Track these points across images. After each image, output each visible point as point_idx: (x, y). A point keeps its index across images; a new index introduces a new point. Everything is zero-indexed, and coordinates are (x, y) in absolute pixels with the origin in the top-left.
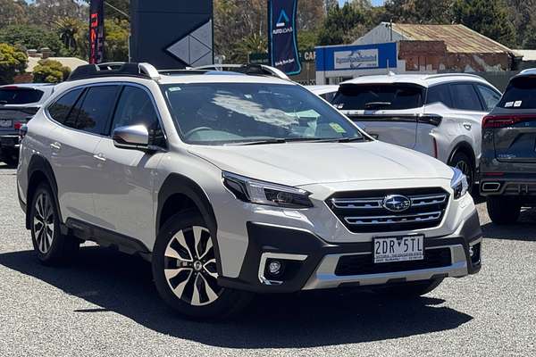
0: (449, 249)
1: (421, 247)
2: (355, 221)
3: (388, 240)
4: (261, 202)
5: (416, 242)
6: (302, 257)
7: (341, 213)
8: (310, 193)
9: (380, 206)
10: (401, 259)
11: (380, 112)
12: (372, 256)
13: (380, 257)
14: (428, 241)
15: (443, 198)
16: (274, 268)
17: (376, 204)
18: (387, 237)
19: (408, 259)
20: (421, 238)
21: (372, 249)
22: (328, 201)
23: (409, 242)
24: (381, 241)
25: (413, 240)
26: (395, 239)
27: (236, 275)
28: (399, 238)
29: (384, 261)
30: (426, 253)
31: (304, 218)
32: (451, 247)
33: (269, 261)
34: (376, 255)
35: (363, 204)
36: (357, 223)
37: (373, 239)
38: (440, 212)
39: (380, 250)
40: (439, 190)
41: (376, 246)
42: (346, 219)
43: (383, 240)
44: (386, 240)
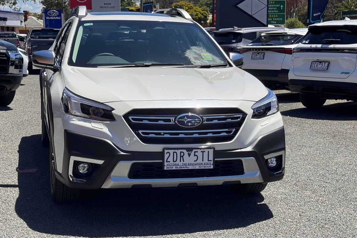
0: (241, 161)
1: (211, 158)
2: (148, 134)
3: (178, 152)
4: (78, 114)
5: (206, 154)
6: (100, 162)
7: (135, 127)
8: (113, 109)
9: (172, 123)
10: (191, 167)
12: (162, 164)
13: (169, 164)
14: (217, 153)
15: (239, 117)
17: (170, 121)
18: (178, 149)
19: (197, 167)
20: (211, 151)
21: (163, 159)
22: (126, 116)
23: (199, 154)
24: (171, 152)
25: (203, 152)
26: (185, 151)
28: (189, 150)
29: (174, 168)
30: (216, 163)
31: (105, 130)
32: (243, 159)
33: (76, 163)
34: (166, 164)
35: (157, 120)
36: (151, 135)
37: (164, 149)
38: (234, 130)
39: (171, 159)
40: (237, 111)
41: (166, 156)
42: (140, 132)
43: (174, 151)
44: (176, 151)
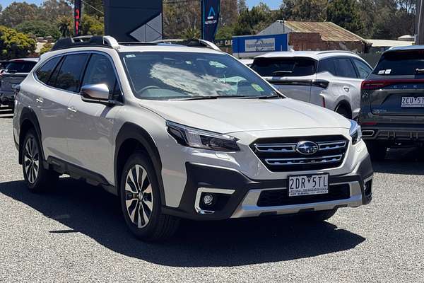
0: (348, 185)
1: (326, 183)
2: (273, 162)
3: (300, 178)
4: (198, 146)
5: (322, 179)
6: (231, 192)
7: (262, 156)
8: (237, 139)
9: (293, 150)
10: (310, 193)
11: (284, 78)
12: (287, 190)
13: (294, 191)
14: (332, 179)
15: (343, 144)
16: (207, 200)
17: (291, 148)
18: (300, 175)
19: (315, 193)
20: (326, 176)
21: (288, 186)
22: (252, 145)
23: (317, 180)
24: (295, 178)
25: (320, 177)
26: (305, 177)
27: (176, 205)
28: (309, 176)
29: (297, 195)
30: (330, 188)
31: (232, 160)
32: (350, 183)
33: (204, 194)
34: (290, 190)
35: (281, 149)
36: (276, 163)
37: (288, 177)
38: (341, 155)
39: (294, 186)
40: (341, 138)
41: (291, 183)
42: (266, 160)
43: (296, 177)
44: (298, 177)
